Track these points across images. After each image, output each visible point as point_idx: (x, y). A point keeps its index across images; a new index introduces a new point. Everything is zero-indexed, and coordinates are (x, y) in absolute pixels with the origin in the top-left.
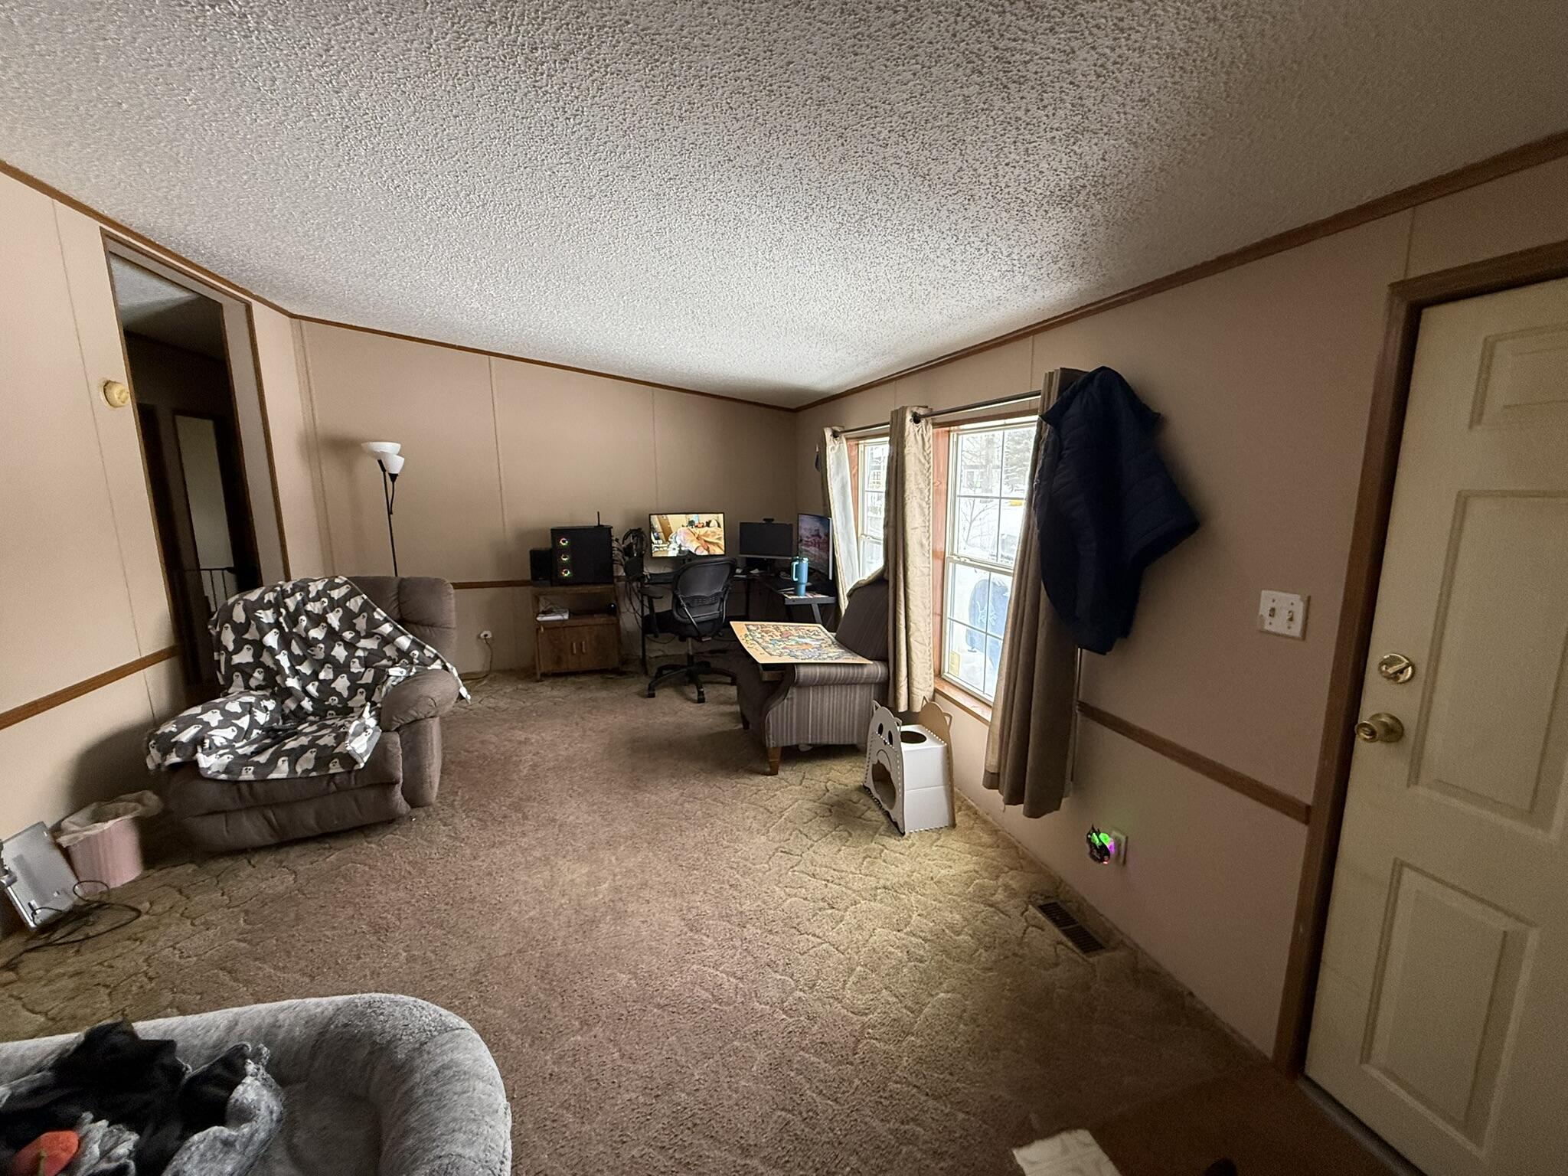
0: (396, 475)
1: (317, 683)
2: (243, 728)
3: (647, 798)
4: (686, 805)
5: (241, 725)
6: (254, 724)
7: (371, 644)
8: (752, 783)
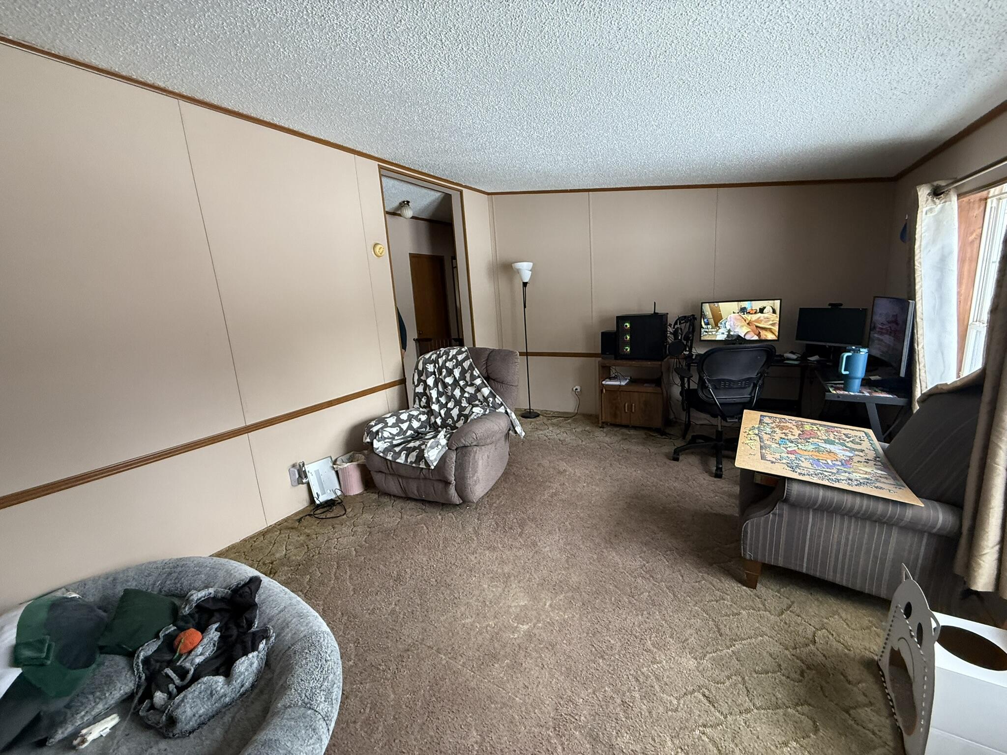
0: (527, 283)
1: (445, 409)
2: (402, 429)
3: (613, 556)
4: (639, 580)
5: (402, 427)
6: (410, 427)
7: (470, 390)
8: (719, 585)
